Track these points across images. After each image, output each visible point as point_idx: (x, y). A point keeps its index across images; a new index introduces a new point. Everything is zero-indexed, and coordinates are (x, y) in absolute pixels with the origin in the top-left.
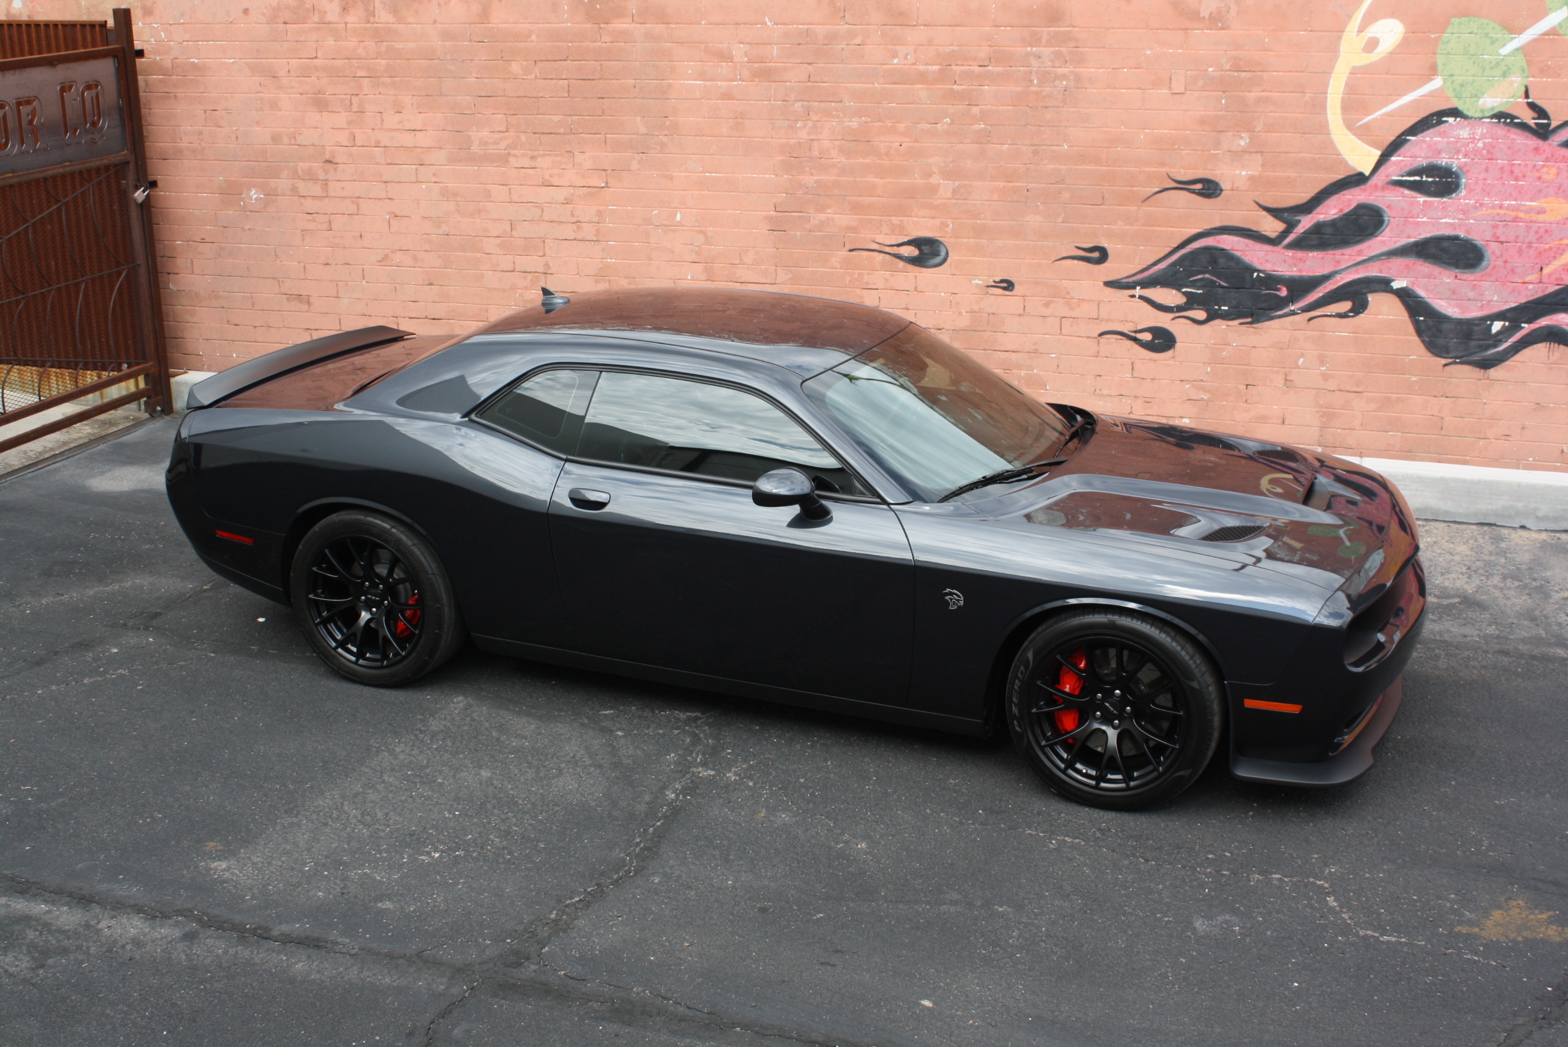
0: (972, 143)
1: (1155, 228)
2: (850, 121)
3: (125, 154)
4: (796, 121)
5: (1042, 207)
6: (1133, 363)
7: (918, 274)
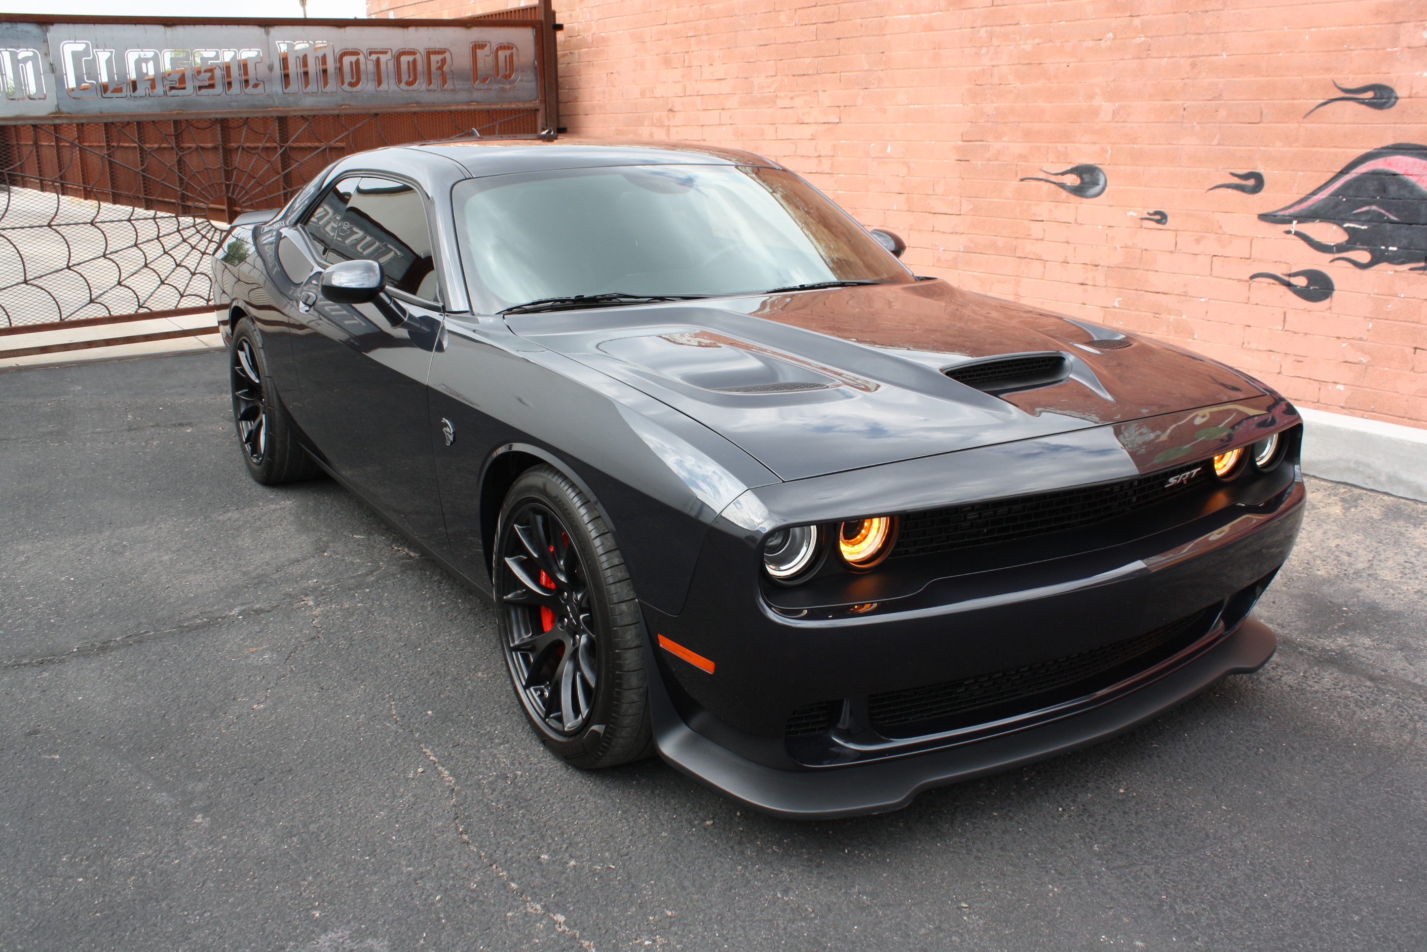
0: (1133, 59)
1: (1316, 149)
2: (1024, 44)
3: (537, 104)
4: (982, 47)
5: (1198, 128)
6: (1285, 313)
7: (1078, 205)
